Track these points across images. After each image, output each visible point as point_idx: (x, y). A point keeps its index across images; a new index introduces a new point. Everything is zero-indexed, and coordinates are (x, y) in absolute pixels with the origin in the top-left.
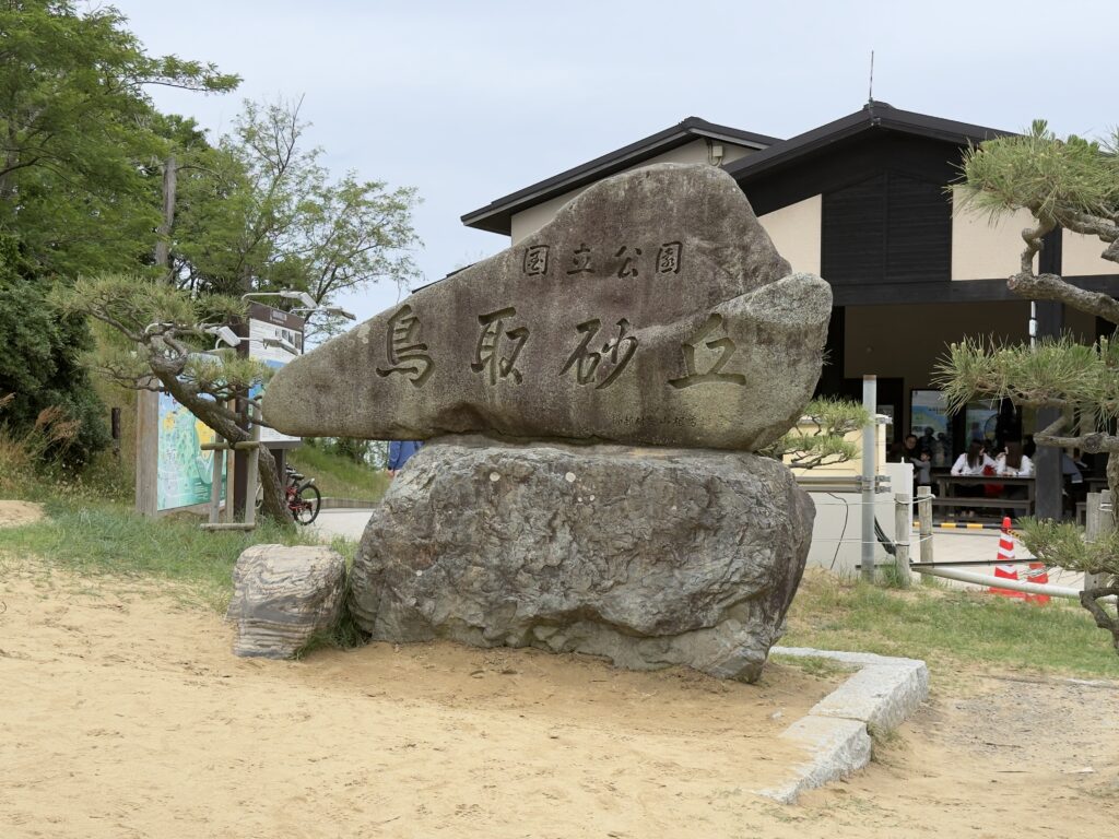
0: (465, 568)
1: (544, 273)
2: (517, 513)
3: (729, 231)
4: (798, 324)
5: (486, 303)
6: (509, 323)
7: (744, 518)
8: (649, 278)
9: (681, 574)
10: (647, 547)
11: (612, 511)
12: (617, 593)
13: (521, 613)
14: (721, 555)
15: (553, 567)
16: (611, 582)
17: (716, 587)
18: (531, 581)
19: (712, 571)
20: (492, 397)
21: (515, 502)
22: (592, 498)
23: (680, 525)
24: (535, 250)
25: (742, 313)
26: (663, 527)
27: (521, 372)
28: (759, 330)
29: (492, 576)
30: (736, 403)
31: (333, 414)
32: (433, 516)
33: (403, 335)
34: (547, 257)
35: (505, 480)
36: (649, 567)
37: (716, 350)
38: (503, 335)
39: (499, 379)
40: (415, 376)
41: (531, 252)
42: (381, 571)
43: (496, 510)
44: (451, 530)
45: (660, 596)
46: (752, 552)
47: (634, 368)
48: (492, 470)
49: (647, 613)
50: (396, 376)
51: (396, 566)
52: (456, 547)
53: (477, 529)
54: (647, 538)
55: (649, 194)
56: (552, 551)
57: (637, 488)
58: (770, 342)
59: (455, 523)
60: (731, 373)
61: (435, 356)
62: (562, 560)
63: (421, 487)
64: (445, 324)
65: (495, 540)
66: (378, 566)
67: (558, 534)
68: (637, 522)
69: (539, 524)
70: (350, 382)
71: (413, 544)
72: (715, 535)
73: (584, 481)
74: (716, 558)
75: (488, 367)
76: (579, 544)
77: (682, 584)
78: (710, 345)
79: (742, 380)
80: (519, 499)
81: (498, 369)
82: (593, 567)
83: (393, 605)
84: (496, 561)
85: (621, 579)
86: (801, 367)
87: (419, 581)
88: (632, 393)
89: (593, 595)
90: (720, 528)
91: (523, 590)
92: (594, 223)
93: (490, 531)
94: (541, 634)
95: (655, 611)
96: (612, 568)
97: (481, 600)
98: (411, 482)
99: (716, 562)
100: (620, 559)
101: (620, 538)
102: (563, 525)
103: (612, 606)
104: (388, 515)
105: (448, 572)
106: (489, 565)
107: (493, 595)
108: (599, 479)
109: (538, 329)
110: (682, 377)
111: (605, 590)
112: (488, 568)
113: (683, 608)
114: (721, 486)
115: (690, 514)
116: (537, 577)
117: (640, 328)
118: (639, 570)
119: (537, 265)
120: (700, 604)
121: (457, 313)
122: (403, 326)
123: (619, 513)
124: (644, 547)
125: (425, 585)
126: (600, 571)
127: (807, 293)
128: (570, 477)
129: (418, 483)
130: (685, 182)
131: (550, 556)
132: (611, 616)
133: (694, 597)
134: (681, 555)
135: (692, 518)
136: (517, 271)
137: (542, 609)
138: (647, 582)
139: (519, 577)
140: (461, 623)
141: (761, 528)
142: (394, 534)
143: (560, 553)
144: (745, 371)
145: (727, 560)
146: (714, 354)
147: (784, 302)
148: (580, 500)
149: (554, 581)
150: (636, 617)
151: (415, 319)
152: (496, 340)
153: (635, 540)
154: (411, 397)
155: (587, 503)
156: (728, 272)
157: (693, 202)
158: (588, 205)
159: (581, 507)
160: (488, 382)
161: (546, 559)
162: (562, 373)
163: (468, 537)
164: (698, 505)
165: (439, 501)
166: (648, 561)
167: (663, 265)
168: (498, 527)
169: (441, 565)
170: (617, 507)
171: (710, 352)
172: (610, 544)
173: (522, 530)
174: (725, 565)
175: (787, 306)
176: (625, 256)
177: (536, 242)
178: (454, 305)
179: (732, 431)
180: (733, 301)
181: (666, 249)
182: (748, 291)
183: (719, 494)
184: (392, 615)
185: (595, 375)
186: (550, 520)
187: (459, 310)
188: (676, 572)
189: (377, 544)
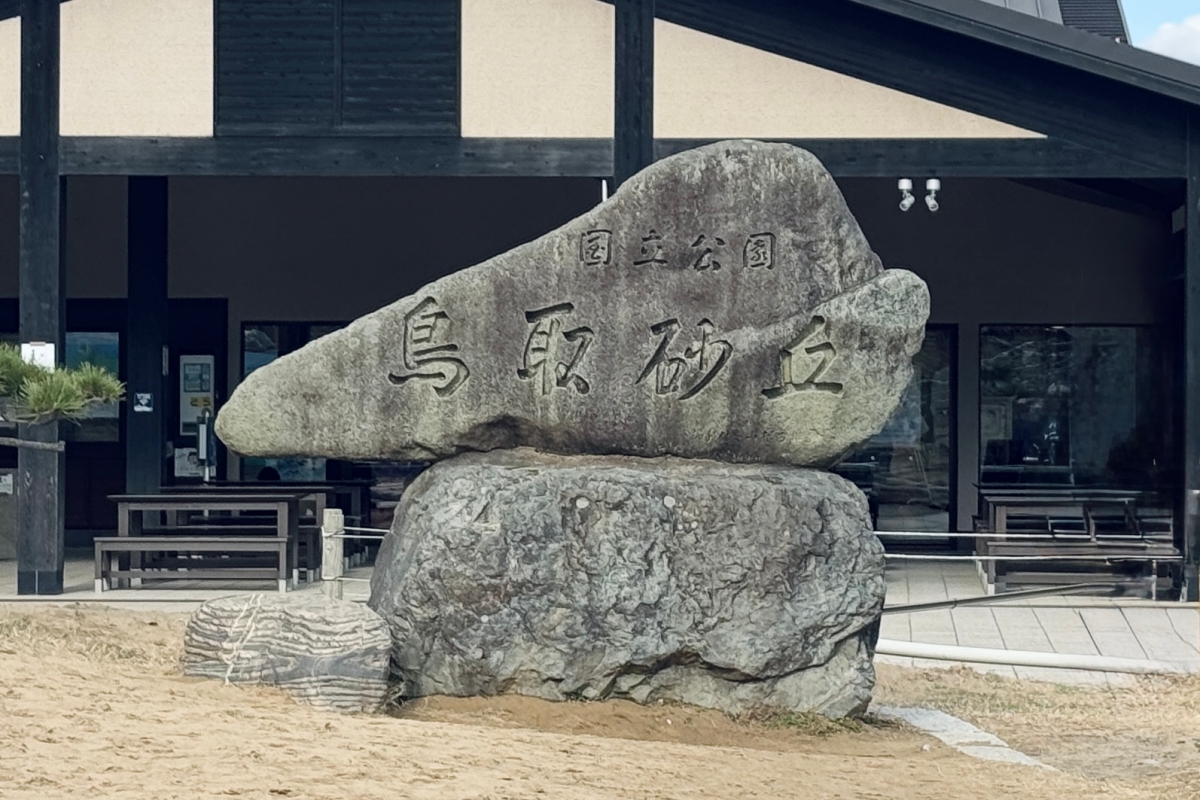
0: (547, 611)
1: (607, 263)
2: (608, 545)
3: (824, 223)
4: (900, 328)
5: (536, 297)
6: (566, 321)
7: (857, 543)
8: (735, 272)
9: (792, 607)
10: (758, 578)
11: (718, 540)
12: (721, 631)
13: (608, 660)
14: (834, 584)
15: (649, 605)
16: (715, 620)
17: (831, 619)
18: (623, 623)
19: (828, 602)
20: (546, 408)
21: (607, 532)
22: (694, 525)
23: (793, 553)
24: (594, 235)
25: (847, 317)
26: (775, 555)
27: (586, 380)
28: (863, 334)
29: (580, 619)
30: (831, 415)
31: (325, 429)
32: (507, 550)
33: (425, 333)
34: (609, 245)
35: (594, 506)
36: (757, 601)
37: (814, 355)
38: (559, 337)
39: (555, 388)
40: (441, 383)
41: (588, 237)
42: (435, 619)
43: (584, 542)
44: (530, 567)
45: (771, 633)
46: (865, 580)
47: (727, 376)
48: (579, 496)
49: (757, 652)
50: (415, 383)
51: (456, 613)
52: (535, 585)
53: (563, 565)
54: (757, 568)
55: (730, 176)
56: (648, 587)
57: (747, 513)
58: (871, 347)
59: (536, 559)
60: (828, 381)
61: (469, 360)
62: (661, 597)
63: (475, 517)
64: (482, 322)
65: (583, 576)
66: (432, 613)
67: (655, 567)
68: (746, 551)
69: (634, 557)
70: (352, 391)
71: (481, 585)
72: (826, 563)
73: (685, 506)
74: (829, 588)
75: (540, 372)
76: (677, 578)
77: (794, 619)
78: (809, 351)
79: (838, 388)
80: (611, 528)
81: (553, 376)
82: (695, 604)
83: (448, 658)
84: (584, 601)
85: (727, 616)
86: (898, 375)
87: (485, 630)
88: (720, 405)
89: (695, 636)
90: (832, 554)
91: (611, 633)
92: (665, 207)
93: (578, 566)
94: (625, 683)
95: (766, 649)
96: (717, 604)
97: (562, 647)
98: (460, 512)
99: (830, 592)
100: (726, 592)
101: (725, 569)
102: (661, 557)
103: (716, 646)
105: (524, 616)
106: (576, 605)
107: (579, 641)
108: (704, 503)
109: (603, 330)
110: (777, 386)
111: (708, 630)
112: (575, 610)
113: (796, 644)
114: (830, 509)
115: (804, 540)
116: (629, 618)
117: (727, 330)
118: (744, 605)
119: (597, 253)
120: (812, 639)
121: (498, 309)
122: (427, 322)
123: (726, 540)
124: (754, 578)
125: (493, 632)
126: (702, 608)
127: (907, 293)
128: (670, 502)
130: (773, 165)
131: (646, 594)
132: (715, 658)
133: (806, 633)
134: (792, 586)
135: (805, 545)
136: (572, 260)
137: (636, 653)
138: (754, 617)
139: (609, 618)
140: (535, 675)
141: (873, 553)
142: (458, 574)
143: (657, 590)
144: (844, 380)
145: (842, 590)
146: (814, 361)
147: (886, 303)
148: (680, 527)
149: (649, 621)
150: (744, 657)
151: (441, 315)
152: (548, 340)
153: (746, 571)
154: (435, 409)
155: (688, 531)
156: (823, 269)
157: (785, 189)
158: (658, 186)
159: (682, 536)
160: (539, 391)
161: (642, 596)
162: (637, 382)
163: (553, 573)
164: (811, 530)
165: (515, 533)
166: (757, 594)
167: (752, 259)
168: (587, 561)
169: (515, 609)
170: (724, 534)
171: (807, 357)
172: (715, 576)
173: (614, 564)
174: (841, 595)
175: (889, 308)
176: (703, 247)
177: (595, 226)
178: (493, 298)
179: (823, 446)
180: (835, 302)
181: (754, 240)
182: (845, 291)
183: (830, 518)
184: (446, 671)
185: (679, 384)
186: (647, 552)
187: (500, 304)
188: (787, 605)
189: (432, 586)
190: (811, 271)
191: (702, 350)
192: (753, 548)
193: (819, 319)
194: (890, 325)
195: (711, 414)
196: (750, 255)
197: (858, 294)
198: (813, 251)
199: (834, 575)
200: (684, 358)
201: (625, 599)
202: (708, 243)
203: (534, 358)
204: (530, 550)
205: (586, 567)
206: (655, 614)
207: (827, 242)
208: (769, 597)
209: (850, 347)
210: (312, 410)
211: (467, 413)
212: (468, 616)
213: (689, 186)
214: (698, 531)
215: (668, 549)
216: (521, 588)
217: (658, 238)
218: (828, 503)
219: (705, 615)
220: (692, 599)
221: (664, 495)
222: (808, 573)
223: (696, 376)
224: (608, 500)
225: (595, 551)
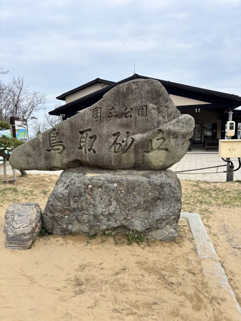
0: (82, 216)
1: (100, 117)
2: (98, 197)
3: (162, 101)
4: (185, 132)
6: (90, 134)
7: (172, 195)
8: (136, 118)
9: (153, 213)
10: (142, 206)
12: (132, 220)
13: (101, 228)
15: (111, 214)
16: (130, 217)
17: (164, 217)
18: (104, 218)
21: (97, 194)
22: (123, 191)
23: (153, 199)
24: (97, 109)
25: (169, 129)
26: (147, 200)
27: (95, 150)
28: (174, 134)
29: (91, 218)
30: (165, 157)
31: (33, 164)
32: (70, 199)
33: (54, 138)
34: (101, 112)
35: (94, 187)
36: (142, 212)
37: (159, 141)
38: (88, 138)
39: (88, 152)
40: (59, 151)
41: (95, 110)
42: (53, 217)
43: (91, 197)
44: (76, 204)
45: (146, 221)
46: (175, 205)
47: (133, 148)
48: (89, 184)
50: (53, 151)
51: (58, 215)
52: (79, 209)
53: (85, 204)
54: (142, 203)
55: (134, 89)
57: (138, 188)
58: (176, 137)
59: (78, 202)
60: (164, 148)
61: (65, 145)
62: (114, 211)
63: (64, 189)
64: (68, 134)
65: (91, 206)
66: (52, 215)
68: (138, 199)
69: (106, 200)
70: (38, 154)
71: (64, 208)
72: (163, 201)
73: (120, 186)
74: (164, 208)
75: (84, 148)
76: (119, 206)
77: (153, 217)
78: (158, 140)
79: (167, 150)
80: (99, 193)
81: (87, 149)
82: (124, 213)
83: (58, 226)
84: (92, 213)
85: (134, 216)
86: (185, 145)
87: (66, 220)
89: (124, 221)
90: (165, 198)
92: (116, 100)
93: (90, 204)
94: (107, 232)
95: (145, 226)
96: (131, 213)
97: (87, 225)
98: (61, 187)
99: (163, 210)
100: (133, 210)
101: (133, 204)
102: (114, 200)
103: (131, 225)
104: (54, 199)
105: (76, 217)
107: (92, 224)
108: (125, 185)
110: (149, 150)
111: (128, 220)
112: (90, 215)
113: (154, 224)
116: (106, 217)
117: (134, 134)
118: (139, 213)
119: (97, 114)
120: (159, 222)
122: (54, 135)
123: (132, 196)
124: (141, 206)
125: (68, 221)
126: (126, 214)
127: (188, 121)
128: (115, 185)
129: (63, 187)
130: (147, 85)
131: (110, 210)
132: (131, 227)
134: (153, 208)
135: (156, 196)
136: (91, 116)
137: (108, 226)
138: (142, 216)
139: (100, 217)
140: (81, 231)
141: (177, 197)
142: (57, 205)
143: (113, 209)
144: (169, 147)
145: (167, 209)
147: (181, 124)
148: (119, 192)
149: (112, 218)
150: (139, 228)
151: (57, 133)
152: (85, 139)
153: (138, 204)
154: (58, 158)
155: (121, 193)
156: (162, 115)
158: (114, 94)
160: (84, 153)
161: (109, 211)
162: (109, 150)
163: (83, 206)
164: (158, 192)
165: (72, 195)
166: (142, 210)
167: (140, 114)
168: (92, 202)
169: (74, 215)
170: (131, 194)
171: (157, 142)
172: (129, 206)
173: (100, 202)
174: (167, 210)
175: (182, 126)
176: (127, 111)
177: (97, 107)
178: (70, 128)
179: (163, 165)
180: (165, 125)
181: (141, 108)
182: (169, 121)
183: (164, 188)
184: (58, 230)
185: (120, 150)
186: (110, 199)
187: (72, 130)
188: (151, 213)
189: (51, 209)
190: (158, 116)
191: (126, 141)
192: (140, 198)
193: (160, 131)
194: (183, 131)
195: (130, 158)
196: (140, 112)
197: (172, 122)
198: (159, 110)
199: (165, 204)
200: (121, 143)
201: (104, 212)
202: (128, 110)
203: (82, 144)
204: (76, 199)
205: (92, 204)
206: (113, 216)
207: (163, 107)
208: (146, 211)
209: (170, 138)
210: (29, 159)
211: (66, 159)
212: (61, 216)
213: (123, 93)
214: (124, 193)
215: (116, 198)
216: (75, 209)
217: (114, 109)
218: (163, 184)
219: (127, 216)
220: (123, 212)
221: (114, 183)
222: (157, 204)
223: (124, 148)
224: (97, 185)
225: (95, 199)
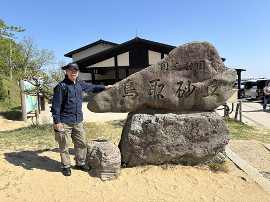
0: (156, 147)
1: (167, 70)
4: (231, 81)
5: (152, 78)
6: (159, 83)
8: (195, 70)
9: (210, 143)
12: (195, 149)
13: (170, 157)
14: (219, 138)
17: (219, 146)
18: (173, 149)
19: (218, 142)
20: (154, 101)
21: (169, 129)
23: (211, 132)
25: (221, 79)
26: (207, 133)
27: (163, 95)
28: (224, 82)
30: (216, 100)
32: (147, 134)
33: (129, 86)
34: (167, 66)
38: (157, 86)
39: (156, 97)
40: (132, 97)
41: (163, 64)
42: (132, 149)
46: (226, 136)
47: (194, 93)
49: (203, 154)
50: (127, 97)
51: (136, 148)
52: (154, 142)
55: (193, 49)
56: (179, 141)
57: (201, 124)
58: (225, 85)
60: (216, 93)
61: (138, 92)
62: (181, 143)
64: (140, 83)
67: (180, 136)
71: (141, 142)
72: (218, 133)
75: (153, 94)
77: (211, 146)
78: (212, 87)
81: (156, 94)
84: (164, 145)
85: (196, 146)
88: (192, 99)
89: (189, 150)
91: (171, 151)
92: (179, 56)
97: (160, 154)
103: (194, 153)
105: (151, 148)
107: (164, 153)
108: (190, 122)
109: (167, 84)
110: (205, 95)
111: (192, 149)
112: (162, 147)
116: (175, 147)
117: (194, 83)
118: (200, 143)
119: (165, 68)
121: (144, 80)
123: (196, 130)
127: (233, 73)
130: (203, 46)
133: (214, 149)
134: (210, 139)
135: (214, 130)
136: (159, 69)
137: (176, 155)
138: (202, 146)
139: (170, 148)
142: (136, 140)
144: (219, 93)
147: (229, 76)
150: (200, 155)
151: (132, 82)
153: (200, 137)
156: (215, 68)
157: (206, 51)
160: (153, 98)
161: (177, 143)
163: (157, 140)
178: (142, 78)
180: (218, 75)
181: (200, 63)
182: (220, 73)
185: (183, 95)
190: (212, 69)
191: (189, 88)
192: (202, 132)
193: (215, 80)
195: (190, 101)
196: (199, 66)
197: (223, 74)
198: (213, 65)
200: (184, 89)
201: (174, 144)
202: (189, 64)
203: (152, 91)
204: (152, 134)
205: (165, 137)
206: (180, 146)
207: (215, 63)
208: (205, 142)
209: (221, 85)
210: (106, 103)
211: (138, 103)
212: (139, 148)
213: (185, 52)
215: (183, 132)
216: (150, 142)
217: (178, 64)
218: (218, 120)
219: (191, 146)
220: (188, 143)
221: (182, 120)
222: (214, 136)
223: (187, 93)
224: (169, 123)
225: (167, 134)
